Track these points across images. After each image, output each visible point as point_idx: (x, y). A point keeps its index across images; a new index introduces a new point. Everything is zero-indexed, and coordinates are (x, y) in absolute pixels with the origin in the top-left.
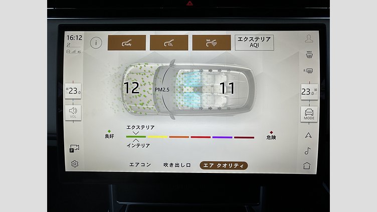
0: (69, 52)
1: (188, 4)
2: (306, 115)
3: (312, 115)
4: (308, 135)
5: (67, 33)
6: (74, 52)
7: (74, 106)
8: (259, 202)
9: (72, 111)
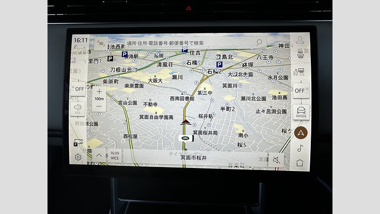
0: (75, 53)
1: (187, 9)
2: (298, 113)
3: (304, 113)
5: (74, 36)
6: (80, 53)
7: (79, 103)
8: (258, 203)
9: (77, 107)
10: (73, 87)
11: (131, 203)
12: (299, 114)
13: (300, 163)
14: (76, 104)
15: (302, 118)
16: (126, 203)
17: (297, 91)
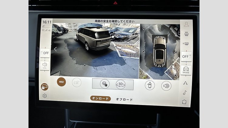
0: (43, 30)
1: (114, 4)
3: (188, 70)
4: (186, 83)
5: (43, 20)
6: (47, 30)
7: (46, 62)
8: (156, 124)
9: (44, 64)
10: (42, 52)
11: (78, 123)
12: (185, 71)
13: (184, 102)
14: (44, 62)
15: (186, 74)
16: (75, 123)
17: (184, 57)
